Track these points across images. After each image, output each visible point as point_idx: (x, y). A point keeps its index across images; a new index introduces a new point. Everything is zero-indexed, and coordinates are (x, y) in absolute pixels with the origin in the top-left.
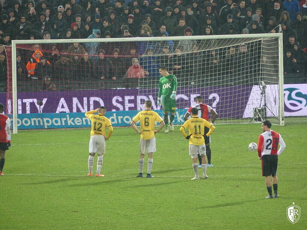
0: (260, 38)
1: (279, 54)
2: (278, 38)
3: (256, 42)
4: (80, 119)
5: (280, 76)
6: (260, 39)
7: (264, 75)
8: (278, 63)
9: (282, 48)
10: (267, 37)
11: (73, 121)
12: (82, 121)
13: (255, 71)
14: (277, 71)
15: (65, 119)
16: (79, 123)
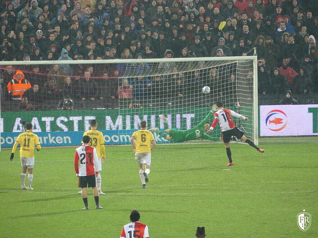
0: (235, 60)
1: (254, 76)
2: (253, 61)
3: (232, 64)
4: (61, 138)
5: (254, 97)
6: (235, 62)
7: (238, 96)
8: (252, 84)
9: (256, 70)
10: (242, 60)
11: (55, 140)
12: (63, 140)
13: (231, 92)
14: (252, 93)
15: (47, 137)
16: (60, 141)
